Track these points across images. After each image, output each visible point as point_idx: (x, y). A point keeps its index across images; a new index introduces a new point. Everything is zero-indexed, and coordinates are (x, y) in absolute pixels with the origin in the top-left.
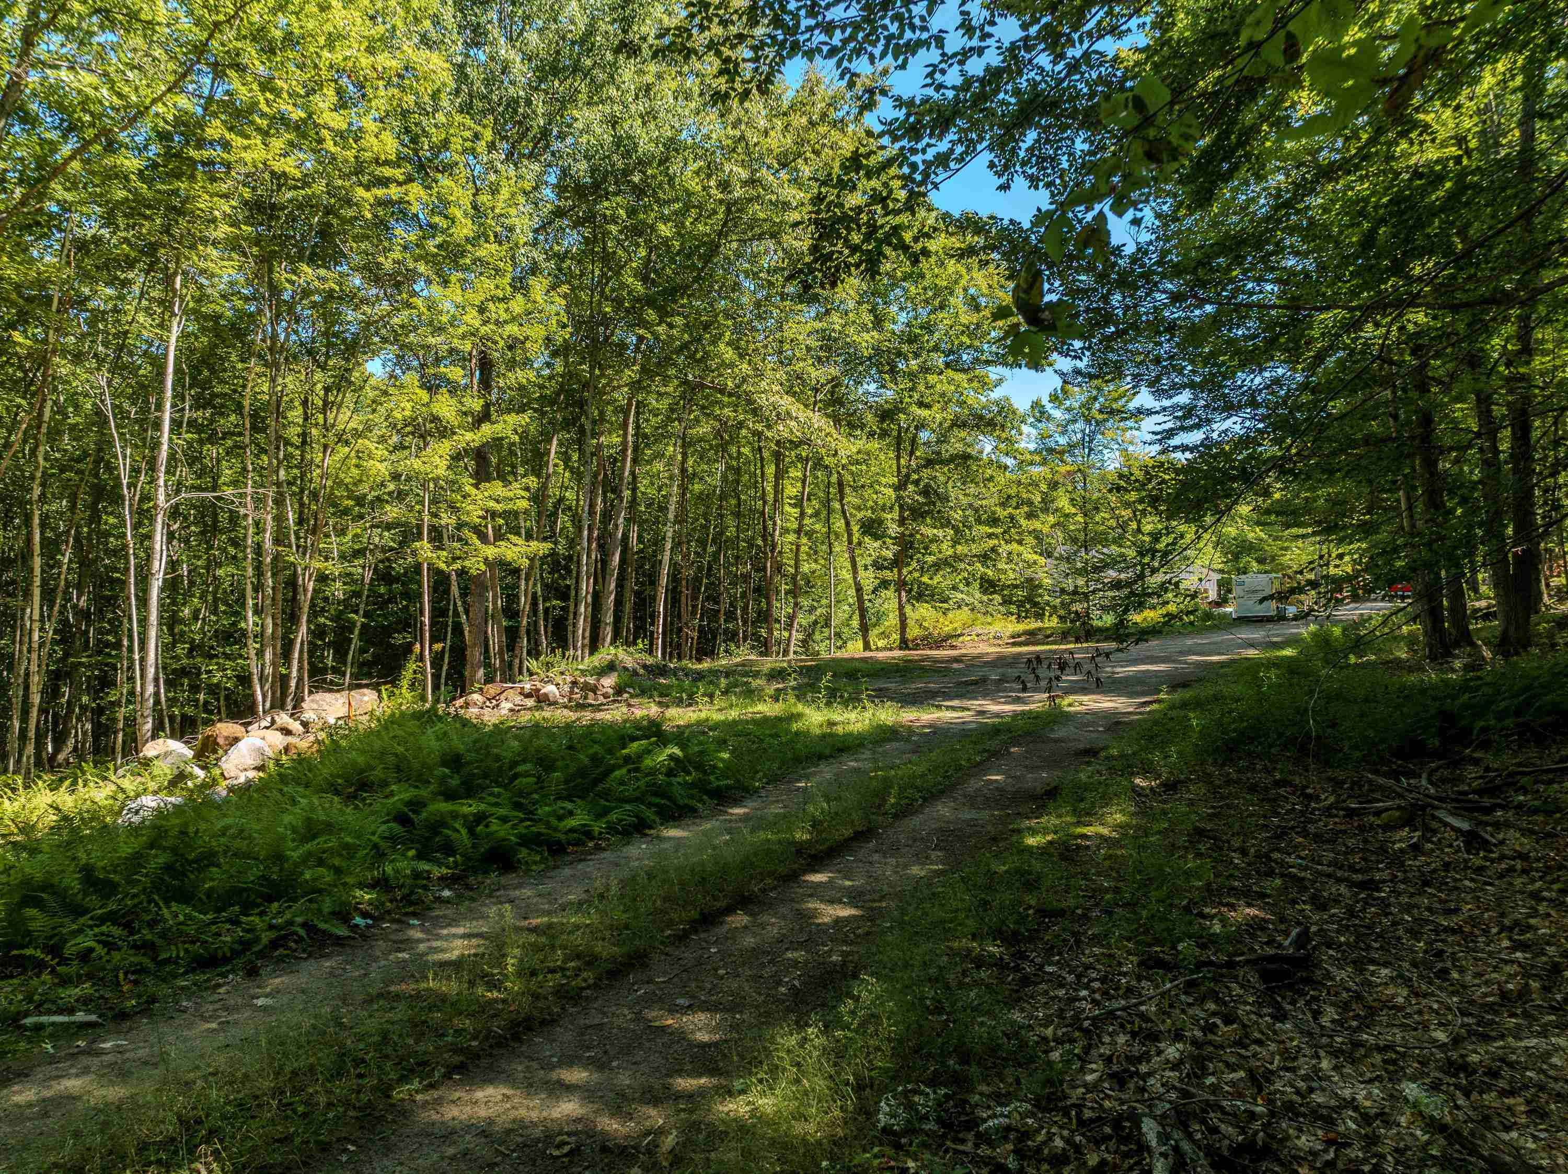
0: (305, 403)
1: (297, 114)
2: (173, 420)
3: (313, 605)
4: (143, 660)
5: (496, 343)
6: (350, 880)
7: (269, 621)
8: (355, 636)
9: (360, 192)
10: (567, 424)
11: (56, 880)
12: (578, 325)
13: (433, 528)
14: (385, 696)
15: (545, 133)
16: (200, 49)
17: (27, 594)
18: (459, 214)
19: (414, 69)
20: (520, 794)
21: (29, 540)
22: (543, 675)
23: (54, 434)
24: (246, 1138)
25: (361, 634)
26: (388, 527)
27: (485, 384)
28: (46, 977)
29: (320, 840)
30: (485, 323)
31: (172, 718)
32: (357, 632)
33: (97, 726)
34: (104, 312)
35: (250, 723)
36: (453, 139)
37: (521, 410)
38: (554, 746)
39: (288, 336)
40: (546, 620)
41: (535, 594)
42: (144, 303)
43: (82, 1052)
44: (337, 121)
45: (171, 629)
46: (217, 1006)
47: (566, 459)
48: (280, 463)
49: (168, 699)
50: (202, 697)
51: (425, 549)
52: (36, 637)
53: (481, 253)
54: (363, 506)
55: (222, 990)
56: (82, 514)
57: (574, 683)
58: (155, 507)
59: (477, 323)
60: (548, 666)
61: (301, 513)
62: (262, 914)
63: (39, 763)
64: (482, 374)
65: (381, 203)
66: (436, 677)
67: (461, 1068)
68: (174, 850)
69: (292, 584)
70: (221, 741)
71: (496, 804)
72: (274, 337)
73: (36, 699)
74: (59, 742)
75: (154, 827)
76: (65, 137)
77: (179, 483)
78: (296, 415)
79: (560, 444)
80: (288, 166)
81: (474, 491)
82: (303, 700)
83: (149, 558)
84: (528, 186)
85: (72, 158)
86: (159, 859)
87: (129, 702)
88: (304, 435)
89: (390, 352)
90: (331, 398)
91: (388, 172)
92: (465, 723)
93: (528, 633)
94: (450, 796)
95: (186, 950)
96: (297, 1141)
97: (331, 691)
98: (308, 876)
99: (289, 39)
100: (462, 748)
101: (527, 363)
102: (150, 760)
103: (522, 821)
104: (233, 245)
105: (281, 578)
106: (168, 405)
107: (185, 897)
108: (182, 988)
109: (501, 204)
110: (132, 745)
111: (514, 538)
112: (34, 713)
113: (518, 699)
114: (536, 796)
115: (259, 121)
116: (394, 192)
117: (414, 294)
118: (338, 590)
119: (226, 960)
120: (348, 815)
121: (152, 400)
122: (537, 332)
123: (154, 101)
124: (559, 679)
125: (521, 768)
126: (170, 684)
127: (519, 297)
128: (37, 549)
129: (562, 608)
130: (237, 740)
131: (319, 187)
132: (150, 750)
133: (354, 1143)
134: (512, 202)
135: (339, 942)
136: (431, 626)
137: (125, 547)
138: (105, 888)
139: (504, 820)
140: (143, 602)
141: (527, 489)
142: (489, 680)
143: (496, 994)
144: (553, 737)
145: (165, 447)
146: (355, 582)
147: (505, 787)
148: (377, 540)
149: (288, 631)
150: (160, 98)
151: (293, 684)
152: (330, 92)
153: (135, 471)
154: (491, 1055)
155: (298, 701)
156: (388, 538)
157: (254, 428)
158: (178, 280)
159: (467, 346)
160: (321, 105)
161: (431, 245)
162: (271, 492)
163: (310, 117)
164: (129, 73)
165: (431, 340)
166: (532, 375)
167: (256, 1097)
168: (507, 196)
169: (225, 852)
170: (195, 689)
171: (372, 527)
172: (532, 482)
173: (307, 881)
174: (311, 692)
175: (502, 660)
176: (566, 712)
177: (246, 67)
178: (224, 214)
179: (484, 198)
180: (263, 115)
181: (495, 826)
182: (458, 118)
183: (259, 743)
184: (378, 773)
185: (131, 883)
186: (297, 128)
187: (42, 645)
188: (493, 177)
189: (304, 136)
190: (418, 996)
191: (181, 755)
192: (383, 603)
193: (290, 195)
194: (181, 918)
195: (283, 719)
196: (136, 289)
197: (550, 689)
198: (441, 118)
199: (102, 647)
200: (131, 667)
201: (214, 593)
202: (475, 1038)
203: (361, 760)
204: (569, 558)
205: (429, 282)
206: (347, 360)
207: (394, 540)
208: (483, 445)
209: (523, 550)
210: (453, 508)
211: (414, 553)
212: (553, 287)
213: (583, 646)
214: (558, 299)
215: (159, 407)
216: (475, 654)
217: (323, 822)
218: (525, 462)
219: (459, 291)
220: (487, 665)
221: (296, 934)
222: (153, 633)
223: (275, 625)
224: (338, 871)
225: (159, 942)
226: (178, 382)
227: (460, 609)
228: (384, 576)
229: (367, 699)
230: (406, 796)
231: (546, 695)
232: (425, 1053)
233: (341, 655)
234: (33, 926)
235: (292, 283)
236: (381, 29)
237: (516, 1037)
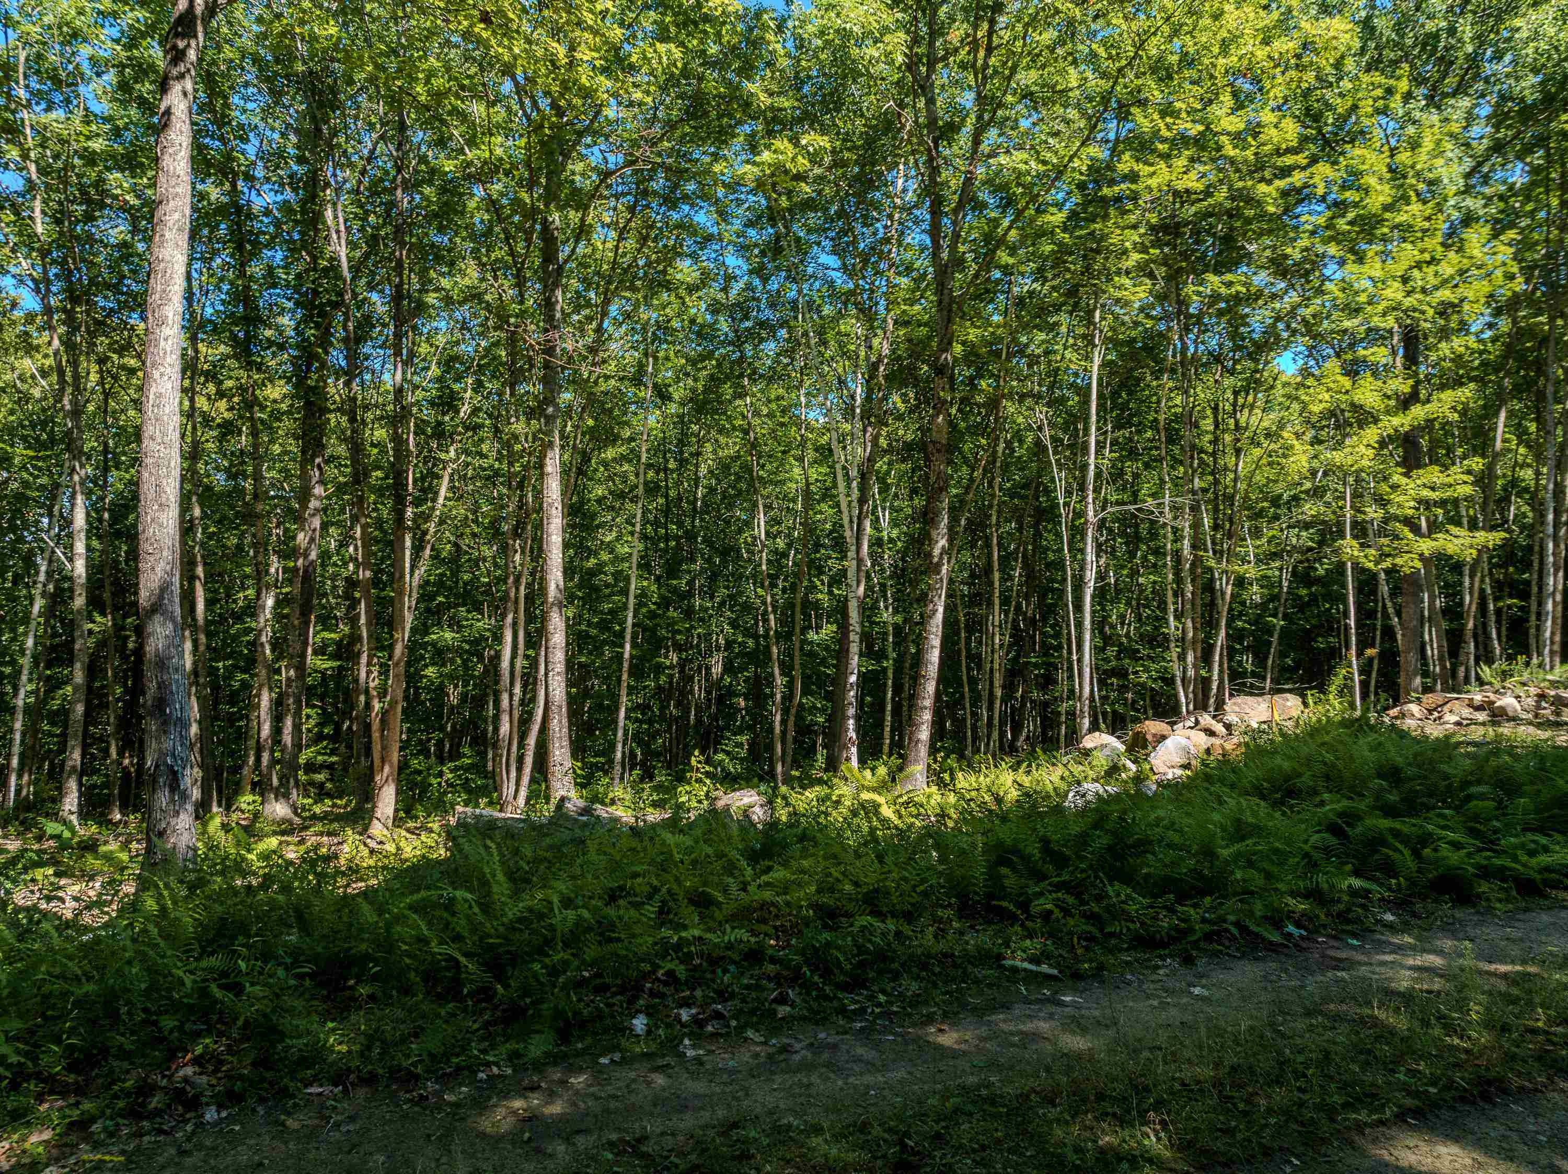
0: (1215, 409)
1: (1195, 129)
2: (1098, 442)
3: (1231, 609)
4: (1079, 661)
5: (1423, 313)
6: (1281, 886)
7: (1189, 624)
8: (1275, 639)
9: (1263, 188)
10: (1518, 391)
11: (1021, 846)
12: (1528, 271)
13: (1355, 524)
14: (1310, 701)
15: (1474, 60)
16: (1105, 99)
17: (990, 604)
18: (1372, 181)
19: (1313, 42)
20: (1476, 818)
21: (990, 555)
22: (1497, 685)
23: (1005, 468)
24: (1189, 1118)
25: (1280, 638)
26: (1307, 526)
27: (1411, 359)
28: (1017, 928)
29: (1249, 842)
30: (1409, 293)
31: (1104, 714)
32: (1276, 636)
33: (1044, 719)
34: (1039, 356)
35: (1175, 723)
36: (1361, 104)
37: (1459, 383)
38: (1518, 767)
39: (1196, 348)
40: (1498, 622)
41: (1482, 591)
42: (1071, 341)
43: (1048, 1000)
44: (1235, 124)
45: (1101, 632)
46: (1158, 986)
47: (1521, 434)
48: (1194, 471)
49: (1101, 698)
50: (1130, 695)
51: (1349, 547)
52: (997, 641)
53: (1401, 218)
54: (1278, 507)
55: (1161, 972)
56: (1029, 533)
57: (1542, 697)
58: (1086, 521)
59: (1399, 296)
60: (1505, 675)
61: (1215, 519)
62: (1195, 906)
63: (1002, 748)
64: (1406, 348)
65: (1284, 194)
66: (1365, 685)
67: (1417, 1113)
68: (1114, 833)
69: (1209, 587)
70: (1149, 737)
71: (1443, 828)
72: (1185, 348)
73: (999, 693)
74: (1017, 729)
75: (1096, 810)
76: (1004, 212)
77: (1105, 499)
78: (1207, 424)
79: (1511, 414)
80: (1192, 182)
81: (1404, 480)
82: (1224, 703)
83: (1082, 569)
84: (1455, 128)
85: (1010, 228)
86: (1102, 841)
87: (1069, 698)
88: (1215, 441)
89: (1302, 343)
90: (1241, 401)
91: (1289, 160)
92: (1403, 735)
93: (1475, 636)
94: (1390, 811)
95: (1129, 929)
96: (1239, 1136)
97: (1252, 694)
98: (1239, 876)
99: (1187, 61)
100: (1399, 760)
101: (1463, 327)
102: (1091, 750)
103: (1481, 850)
104: (1144, 270)
105: (1199, 582)
106: (1093, 429)
107: (1127, 878)
108: (1127, 963)
109: (1424, 157)
110: (1073, 737)
111: (1454, 530)
112: (998, 702)
113: (1467, 712)
114: (1496, 824)
115: (1160, 146)
116: (1297, 178)
117: (1325, 279)
118: (1255, 593)
119: (1163, 945)
120: (1277, 820)
121: (1080, 426)
122: (1477, 289)
123: (1071, 159)
124: (1520, 691)
125: (1474, 790)
126: (1102, 683)
127: (1452, 255)
128: (996, 565)
129: (1521, 608)
130: (1164, 737)
131: (1221, 195)
132: (1089, 742)
133: (1298, 1157)
134: (1439, 151)
135: (1272, 948)
136: (1357, 628)
137: (1063, 560)
138: (1061, 861)
139: (1457, 846)
140: (1079, 608)
141: (1469, 472)
142: (1427, 690)
143: (1456, 1041)
144: (1516, 758)
145: (1092, 467)
146: (1272, 586)
147: (1457, 809)
148: (1294, 541)
149: (1209, 636)
150: (1075, 155)
151: (1215, 686)
152: (1227, 99)
153: (1069, 493)
154: (1453, 1108)
155: (1220, 705)
156: (1306, 538)
157: (1170, 441)
158: (1097, 314)
159: (1390, 322)
160: (1218, 113)
161: (1342, 224)
162: (1185, 501)
163: (1208, 128)
164: (1050, 140)
165: (1347, 324)
166: (1472, 342)
167: (1198, 1082)
168: (1431, 146)
169: (1160, 841)
170: (1123, 689)
171: (1289, 527)
172: (1477, 463)
173: (1237, 881)
174: (1231, 695)
175: (1443, 667)
176: (1531, 729)
177: (1146, 99)
178: (1135, 244)
179: (1404, 157)
180: (1164, 140)
181: (1445, 850)
182: (1366, 78)
183: (1184, 742)
184: (1306, 780)
185: (1082, 859)
186: (1196, 141)
187: (1001, 646)
188: (1411, 130)
189: (1203, 148)
190: (1362, 1021)
191: (1114, 749)
192: (1302, 606)
193: (1193, 209)
194: (1123, 897)
195: (1206, 720)
196: (1064, 329)
197: (1507, 701)
198: (1346, 84)
199: (1046, 649)
200: (1070, 669)
201: (1138, 599)
202: (1434, 1084)
203: (1286, 765)
204: (1530, 548)
205: (1342, 263)
206: (1256, 361)
207: (1311, 539)
208: (1414, 428)
209: (1468, 541)
210: (1381, 501)
211: (1336, 552)
212: (1495, 235)
213: (1552, 652)
214: (1502, 248)
215: (1086, 430)
216: (1410, 659)
217: (1250, 825)
218: (1463, 440)
219: (1378, 265)
220: (1425, 674)
221: (1227, 930)
222: (1087, 636)
223: (1195, 628)
224: (1269, 876)
225: (1106, 916)
226: (1101, 407)
227: (1391, 610)
228: (1303, 577)
229: (1292, 703)
230: (1338, 807)
231: (1503, 709)
232: (1373, 1085)
233: (1260, 660)
234: (1007, 882)
235: (1199, 293)
236: (1275, 15)
237: (1486, 1097)
